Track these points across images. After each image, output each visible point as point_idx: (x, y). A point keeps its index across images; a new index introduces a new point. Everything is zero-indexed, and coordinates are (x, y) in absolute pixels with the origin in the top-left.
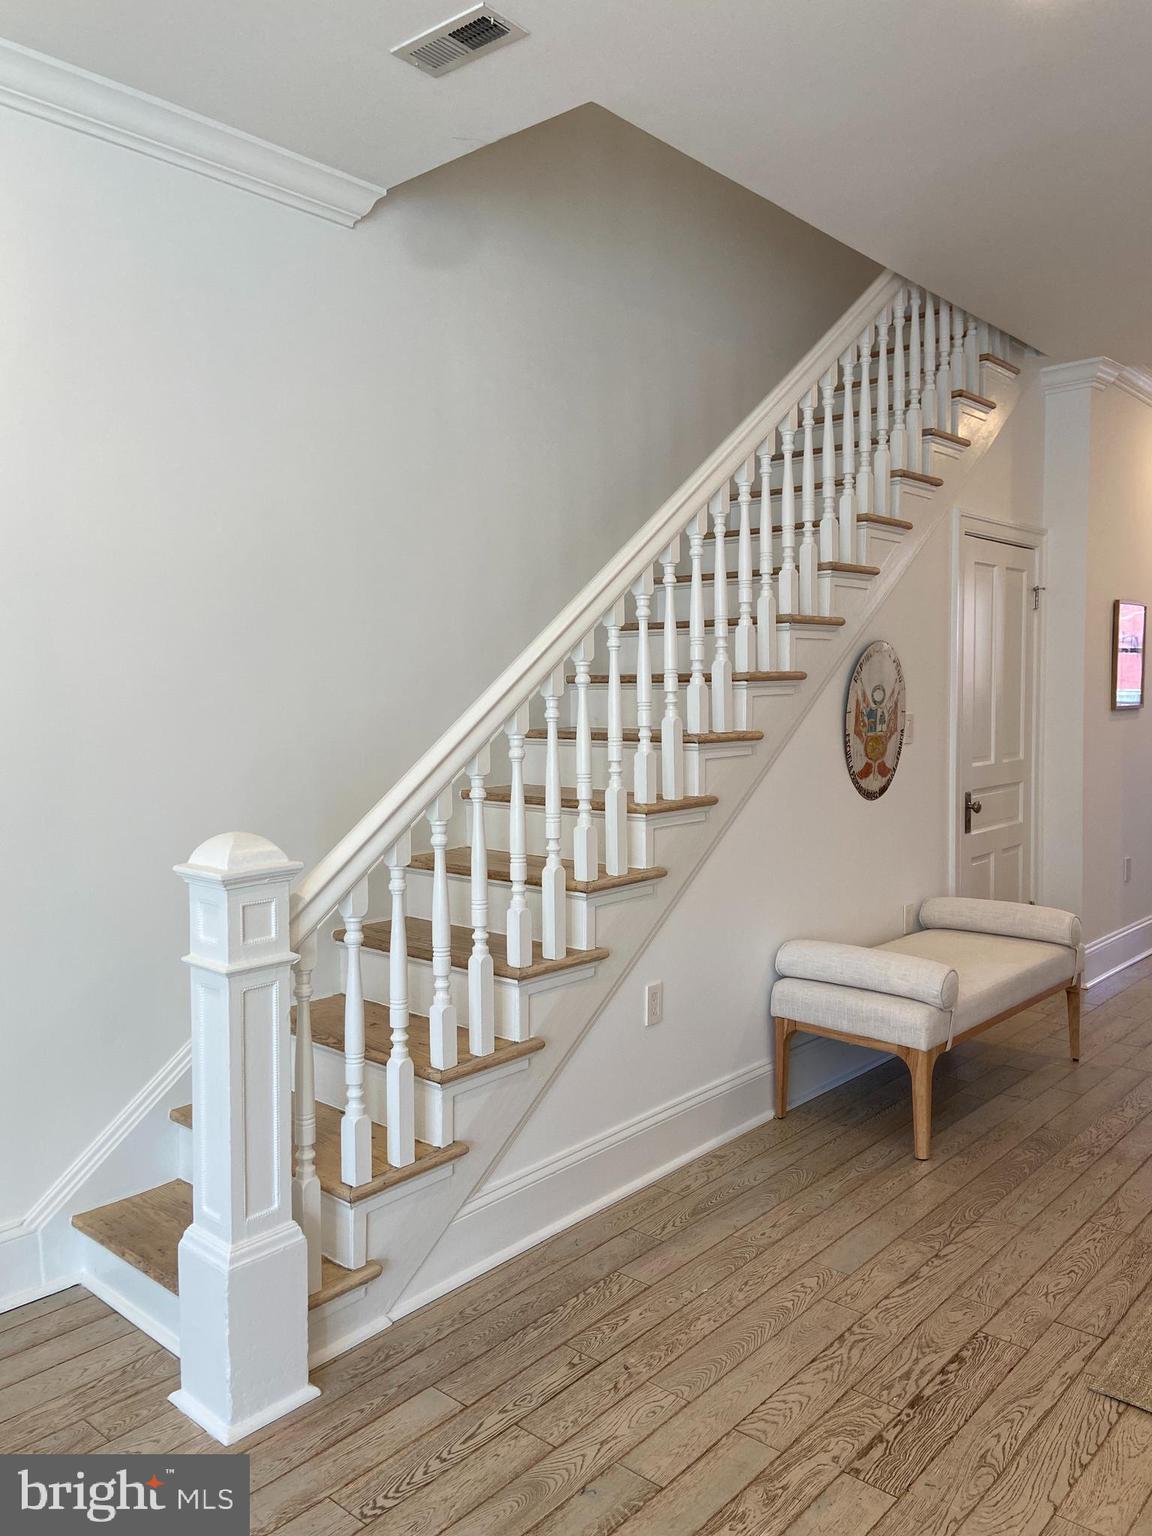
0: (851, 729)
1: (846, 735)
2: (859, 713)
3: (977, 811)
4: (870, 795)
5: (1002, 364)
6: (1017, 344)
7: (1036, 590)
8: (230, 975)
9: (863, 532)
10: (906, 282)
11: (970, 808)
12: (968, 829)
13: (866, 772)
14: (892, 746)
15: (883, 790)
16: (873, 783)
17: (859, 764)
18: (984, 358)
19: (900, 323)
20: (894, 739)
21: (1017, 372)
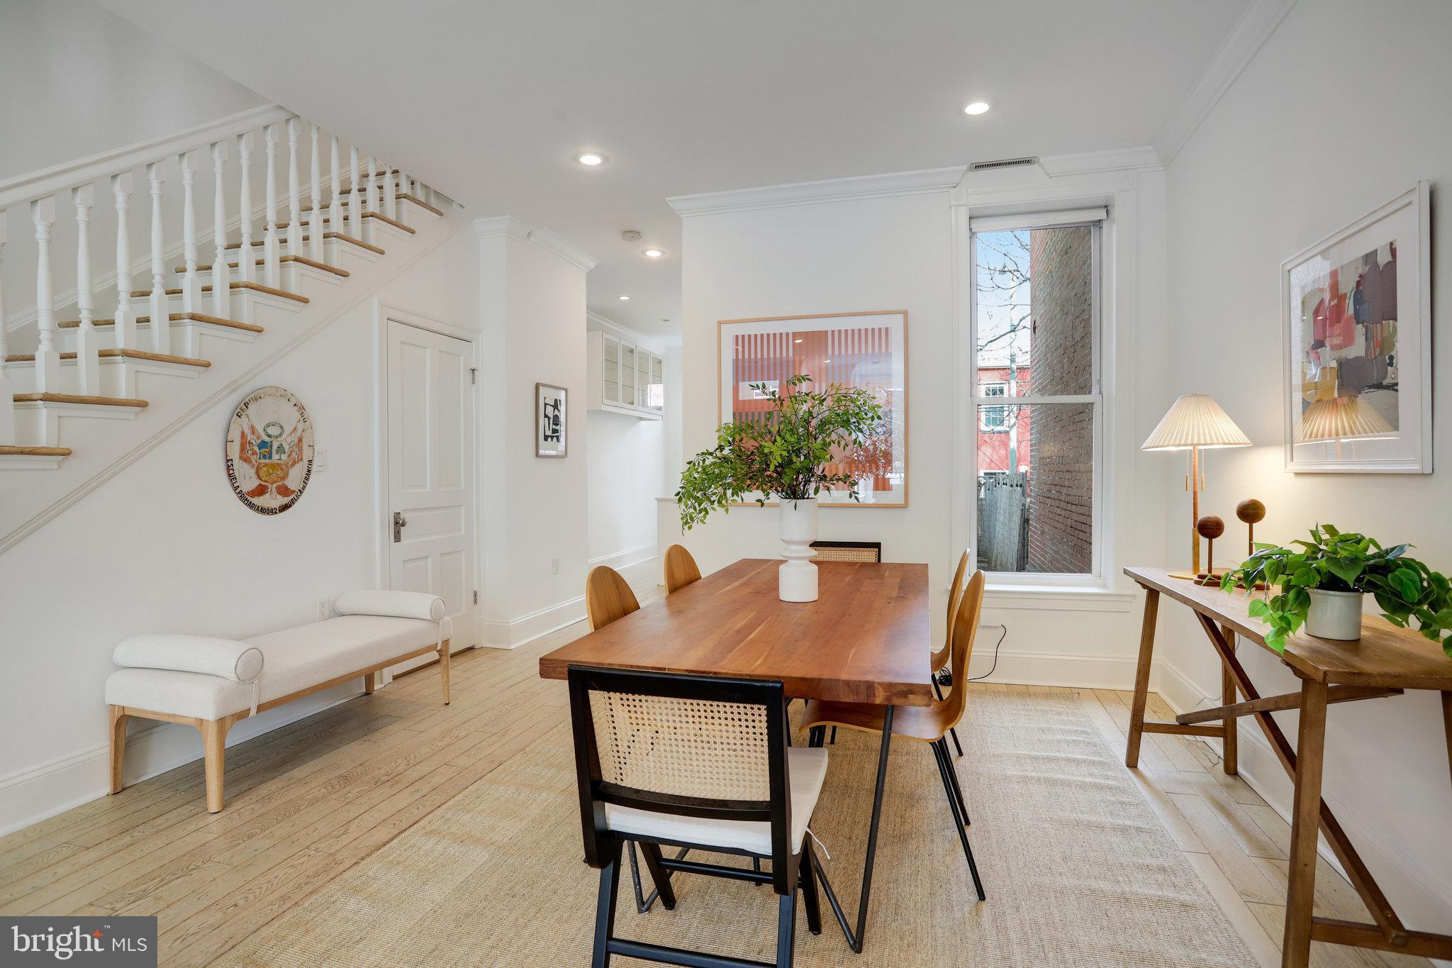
5: (425, 205)
7: (473, 370)
11: (399, 524)
12: (398, 539)
18: (402, 196)
21: (440, 214)
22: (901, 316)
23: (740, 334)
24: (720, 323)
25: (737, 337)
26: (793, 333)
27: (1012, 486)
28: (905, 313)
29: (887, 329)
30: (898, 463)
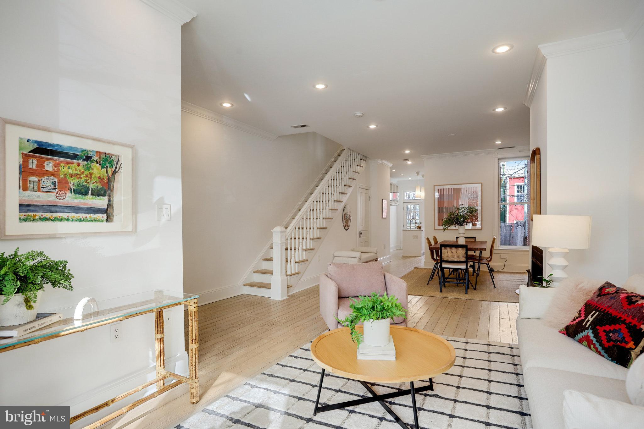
0: (344, 219)
1: (343, 220)
2: (345, 216)
3: (361, 234)
4: (346, 230)
5: (364, 160)
6: (366, 157)
7: (370, 197)
8: (281, 243)
9: (350, 181)
10: (350, 149)
11: (361, 233)
12: (360, 237)
13: (345, 226)
14: (349, 222)
15: (348, 229)
16: (347, 228)
17: (345, 224)
18: (361, 159)
19: (349, 155)
20: (350, 221)
21: (366, 161)
22: (481, 184)
23: (439, 188)
24: (434, 186)
25: (439, 189)
26: (453, 188)
27: (522, 226)
28: (482, 183)
29: (477, 187)
30: (480, 219)
